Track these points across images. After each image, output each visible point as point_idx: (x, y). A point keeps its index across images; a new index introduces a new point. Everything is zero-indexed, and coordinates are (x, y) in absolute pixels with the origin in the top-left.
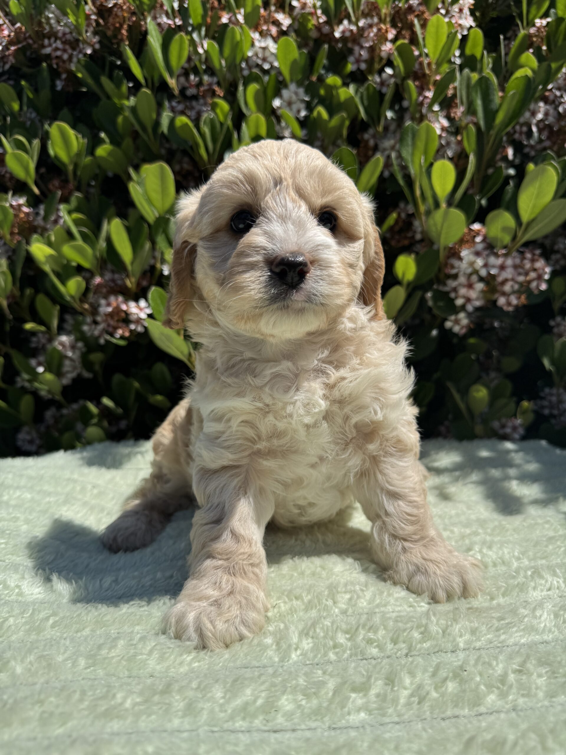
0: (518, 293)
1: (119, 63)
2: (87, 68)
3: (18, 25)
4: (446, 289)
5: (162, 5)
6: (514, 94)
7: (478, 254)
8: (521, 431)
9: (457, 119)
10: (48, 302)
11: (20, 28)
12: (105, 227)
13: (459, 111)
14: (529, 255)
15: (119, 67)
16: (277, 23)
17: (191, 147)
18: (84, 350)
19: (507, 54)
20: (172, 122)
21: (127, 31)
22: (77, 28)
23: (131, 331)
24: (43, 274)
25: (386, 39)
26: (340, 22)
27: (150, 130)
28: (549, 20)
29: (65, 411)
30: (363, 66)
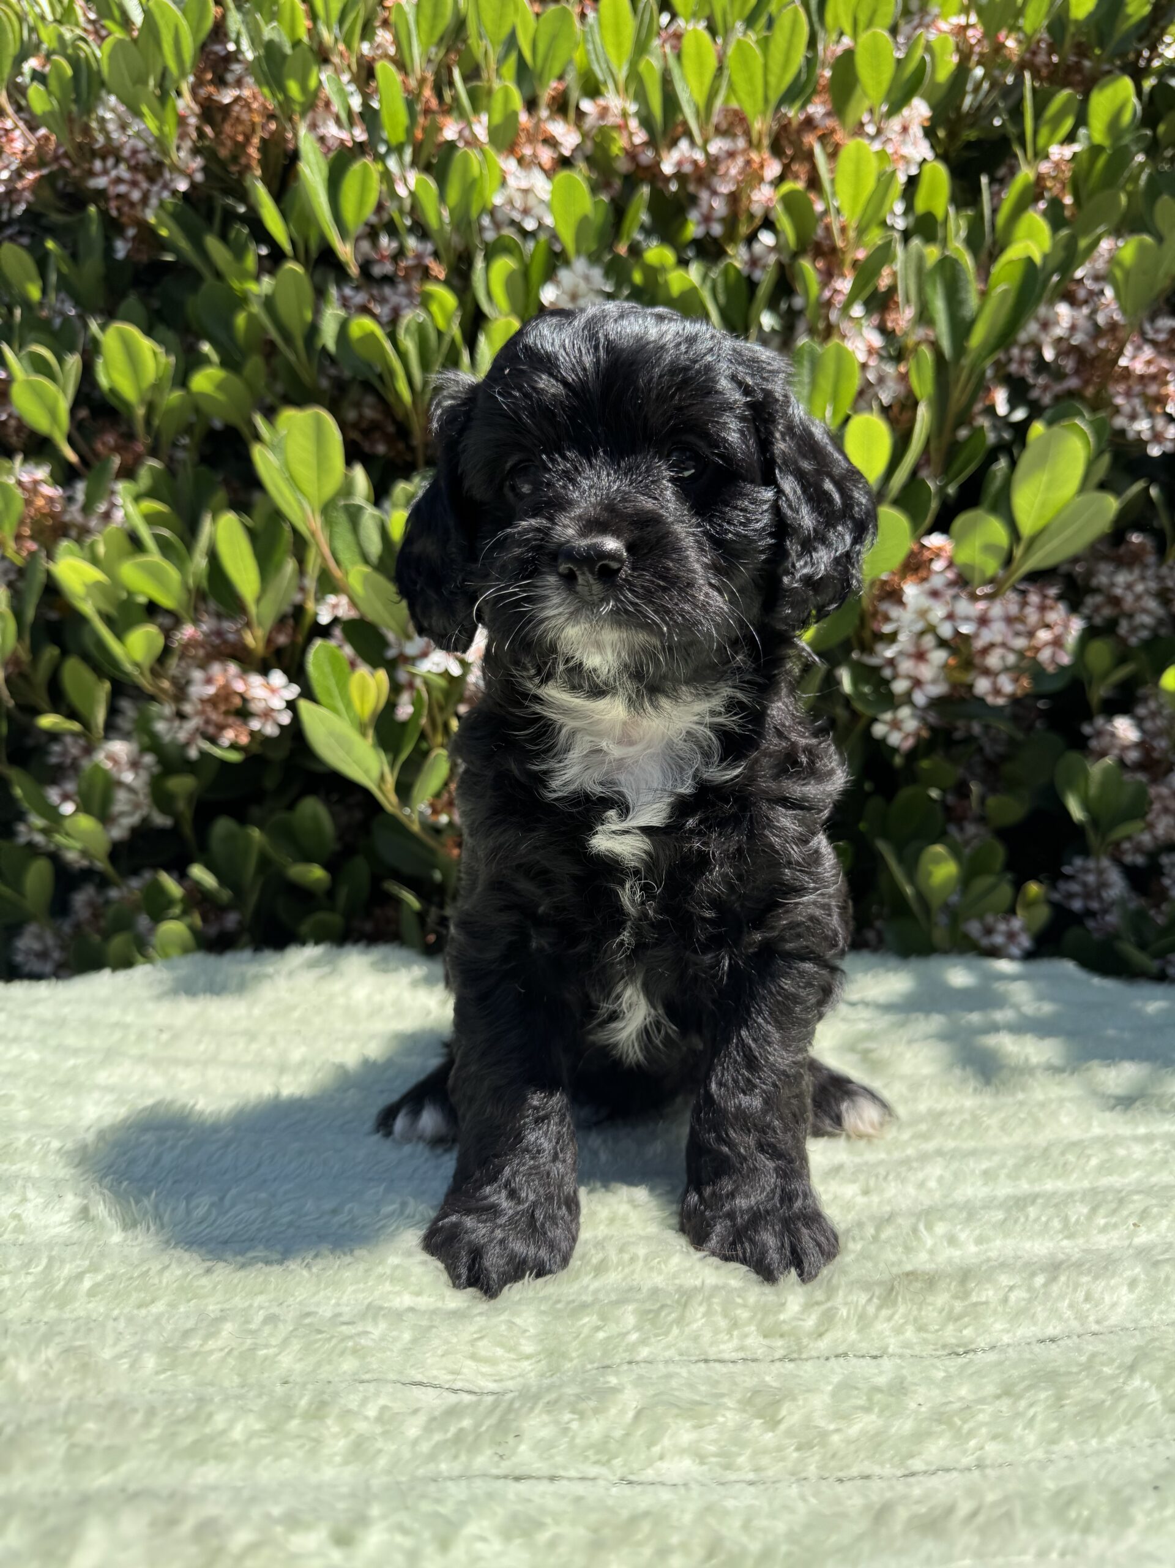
0: (1015, 671)
1: (242, 209)
2: (177, 217)
3: (43, 131)
4: (874, 661)
5: (328, 104)
6: (1005, 292)
7: (935, 594)
8: (1025, 941)
9: (898, 332)
10: (87, 675)
11: (47, 138)
12: (207, 527)
13: (903, 317)
14: (1034, 598)
15: (243, 219)
16: (551, 142)
17: (380, 377)
18: (156, 770)
19: (995, 211)
20: (344, 327)
21: (259, 149)
22: (161, 142)
23: (252, 734)
24: (81, 619)
25: (761, 180)
26: (673, 143)
27: (300, 343)
28: (1077, 148)
29: (114, 893)
30: (717, 229)
